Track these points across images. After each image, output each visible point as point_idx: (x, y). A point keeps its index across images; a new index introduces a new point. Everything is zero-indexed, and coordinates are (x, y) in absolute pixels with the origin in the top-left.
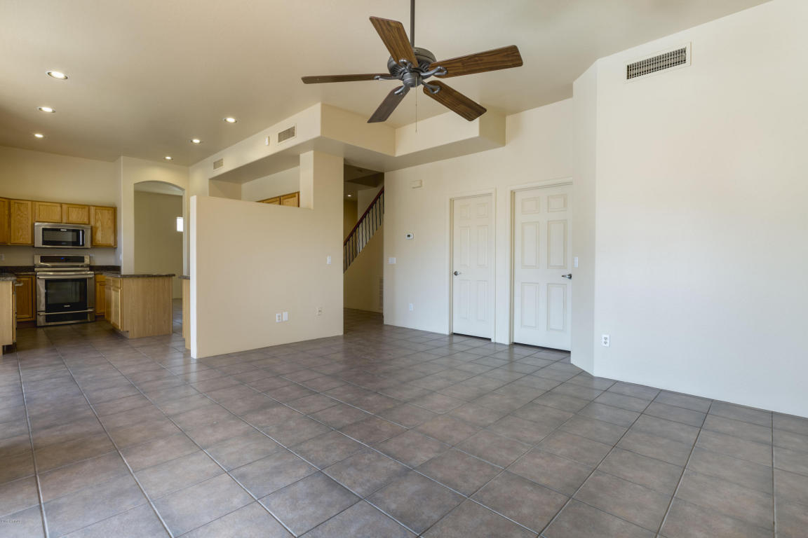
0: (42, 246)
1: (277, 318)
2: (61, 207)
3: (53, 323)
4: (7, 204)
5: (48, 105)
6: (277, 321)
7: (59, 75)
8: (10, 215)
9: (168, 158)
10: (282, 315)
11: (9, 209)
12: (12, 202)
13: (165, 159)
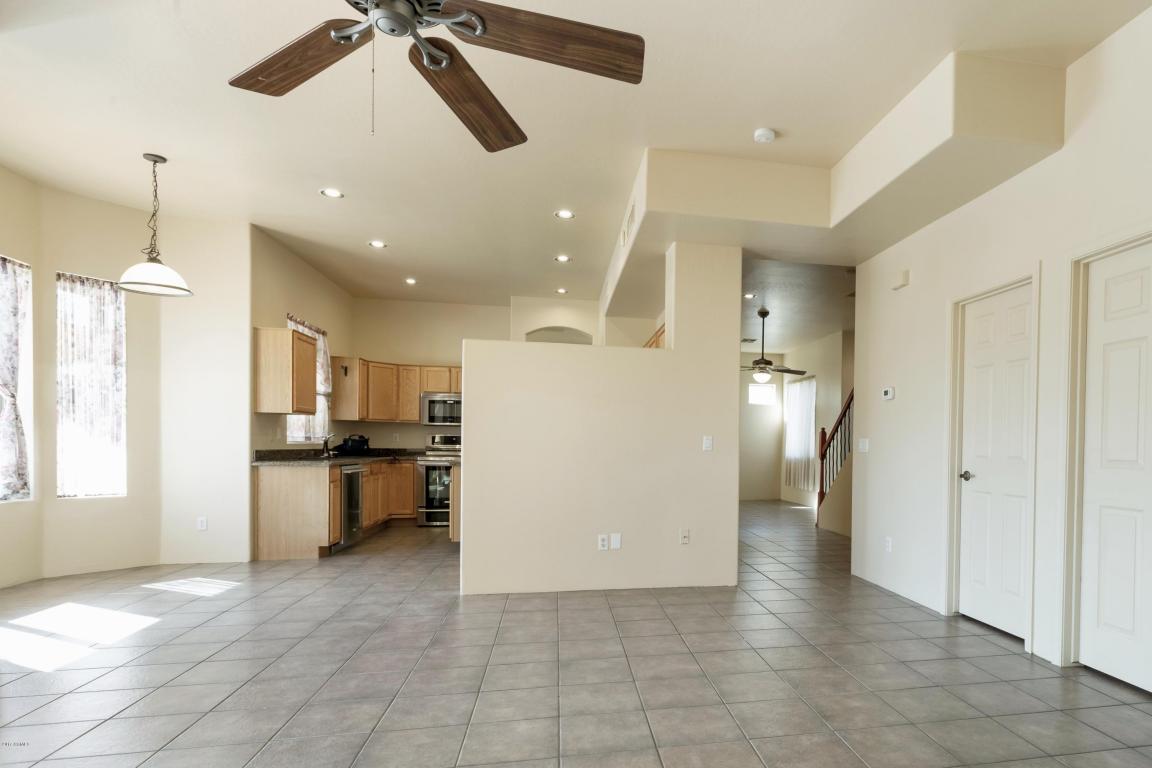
0: (428, 423)
1: (600, 543)
2: (450, 371)
3: (438, 524)
4: (395, 371)
5: (379, 238)
6: (600, 547)
7: (333, 193)
8: (398, 385)
9: (562, 291)
10: (609, 537)
11: (398, 379)
12: (401, 368)
13: (557, 292)
